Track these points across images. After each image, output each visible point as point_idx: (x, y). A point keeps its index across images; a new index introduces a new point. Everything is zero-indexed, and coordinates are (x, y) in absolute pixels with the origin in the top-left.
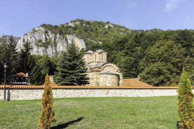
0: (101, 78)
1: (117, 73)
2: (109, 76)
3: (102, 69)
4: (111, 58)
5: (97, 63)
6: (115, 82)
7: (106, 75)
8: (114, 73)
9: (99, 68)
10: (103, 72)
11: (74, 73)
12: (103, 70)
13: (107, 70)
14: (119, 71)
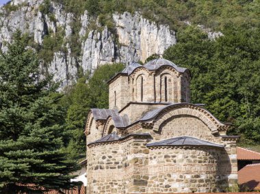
0: (154, 162)
1: (217, 142)
2: (180, 154)
3: (156, 127)
4: (251, 84)
5: (145, 108)
6: (203, 177)
7: (171, 152)
8: (203, 141)
9: (145, 124)
10: (162, 138)
11: (8, 150)
12: (159, 132)
13: (174, 130)
14: (223, 134)
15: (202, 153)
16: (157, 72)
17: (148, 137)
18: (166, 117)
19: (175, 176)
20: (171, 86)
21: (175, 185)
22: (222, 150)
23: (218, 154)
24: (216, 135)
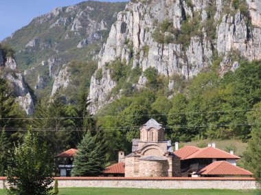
0: (141, 165)
3: (142, 153)
8: (161, 158)
13: (149, 154)
14: (167, 155)
15: (156, 162)
16: (149, 130)
17: (139, 156)
18: (146, 149)
19: (146, 170)
20: (154, 135)
21: (146, 173)
22: (166, 161)
23: (164, 164)
24: (164, 155)
